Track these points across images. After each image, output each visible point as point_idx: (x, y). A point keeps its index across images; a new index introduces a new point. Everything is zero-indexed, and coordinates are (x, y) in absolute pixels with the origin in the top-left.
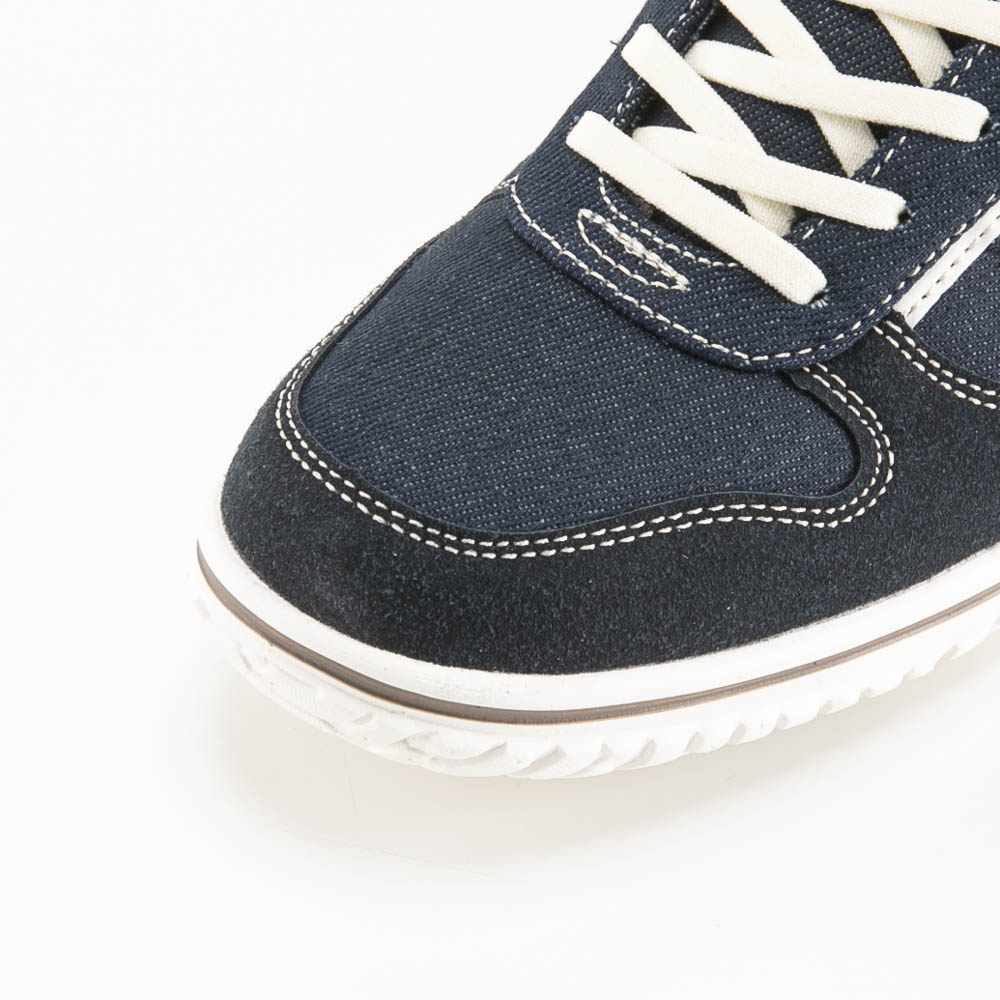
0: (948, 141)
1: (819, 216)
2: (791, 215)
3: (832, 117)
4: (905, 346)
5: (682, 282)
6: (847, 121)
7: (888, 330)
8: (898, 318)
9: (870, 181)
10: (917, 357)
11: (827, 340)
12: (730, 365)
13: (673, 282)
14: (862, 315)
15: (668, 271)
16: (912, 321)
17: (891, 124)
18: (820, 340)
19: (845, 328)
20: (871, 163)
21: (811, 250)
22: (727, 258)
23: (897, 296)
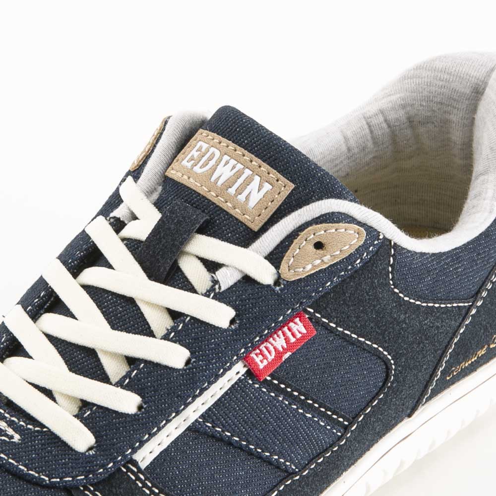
0: (166, 367)
1: (94, 405)
2: (80, 404)
3: (106, 353)
4: (138, 479)
5: (17, 438)
6: (114, 355)
7: (129, 470)
8: (135, 463)
9: (123, 387)
10: (145, 485)
11: (93, 472)
12: (38, 483)
13: (12, 437)
14: (113, 460)
15: (10, 432)
16: (143, 465)
17: (136, 357)
18: (89, 472)
19: (103, 466)
20: (124, 377)
21: (87, 422)
22: (43, 426)
23: (135, 450)
